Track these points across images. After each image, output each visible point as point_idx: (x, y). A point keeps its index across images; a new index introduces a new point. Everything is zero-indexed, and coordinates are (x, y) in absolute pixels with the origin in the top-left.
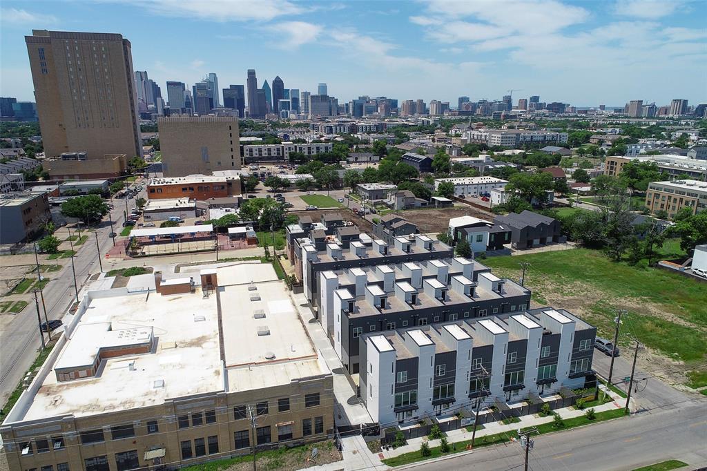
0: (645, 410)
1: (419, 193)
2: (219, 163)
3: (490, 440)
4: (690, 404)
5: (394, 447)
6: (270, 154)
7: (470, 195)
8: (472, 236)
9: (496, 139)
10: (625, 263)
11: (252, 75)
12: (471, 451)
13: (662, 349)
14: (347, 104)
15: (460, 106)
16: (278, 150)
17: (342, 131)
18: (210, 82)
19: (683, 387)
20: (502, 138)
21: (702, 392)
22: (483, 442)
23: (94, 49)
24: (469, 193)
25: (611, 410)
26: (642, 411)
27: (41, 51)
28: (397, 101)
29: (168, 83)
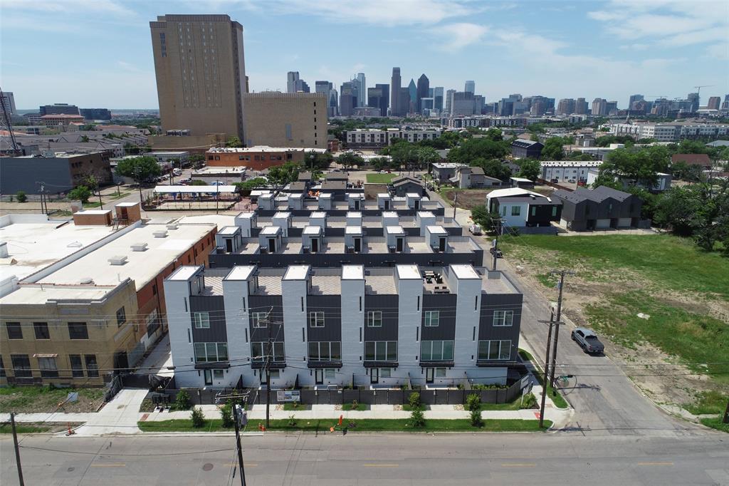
0: (580, 429)
1: (494, 171)
2: (302, 141)
3: (298, 425)
4: (669, 434)
5: (172, 409)
6: (373, 140)
7: (567, 180)
8: (505, 208)
9: (649, 132)
10: (718, 254)
11: (396, 72)
12: (261, 433)
13: (684, 356)
14: (496, 104)
15: (631, 105)
16: (382, 136)
17: (472, 125)
18: (357, 81)
19: (676, 410)
20: (656, 130)
21: (703, 421)
22: (288, 425)
23: (203, 30)
24: (566, 178)
25: (521, 421)
26: (575, 429)
27: (163, 35)
28: (554, 99)
29: (317, 83)
